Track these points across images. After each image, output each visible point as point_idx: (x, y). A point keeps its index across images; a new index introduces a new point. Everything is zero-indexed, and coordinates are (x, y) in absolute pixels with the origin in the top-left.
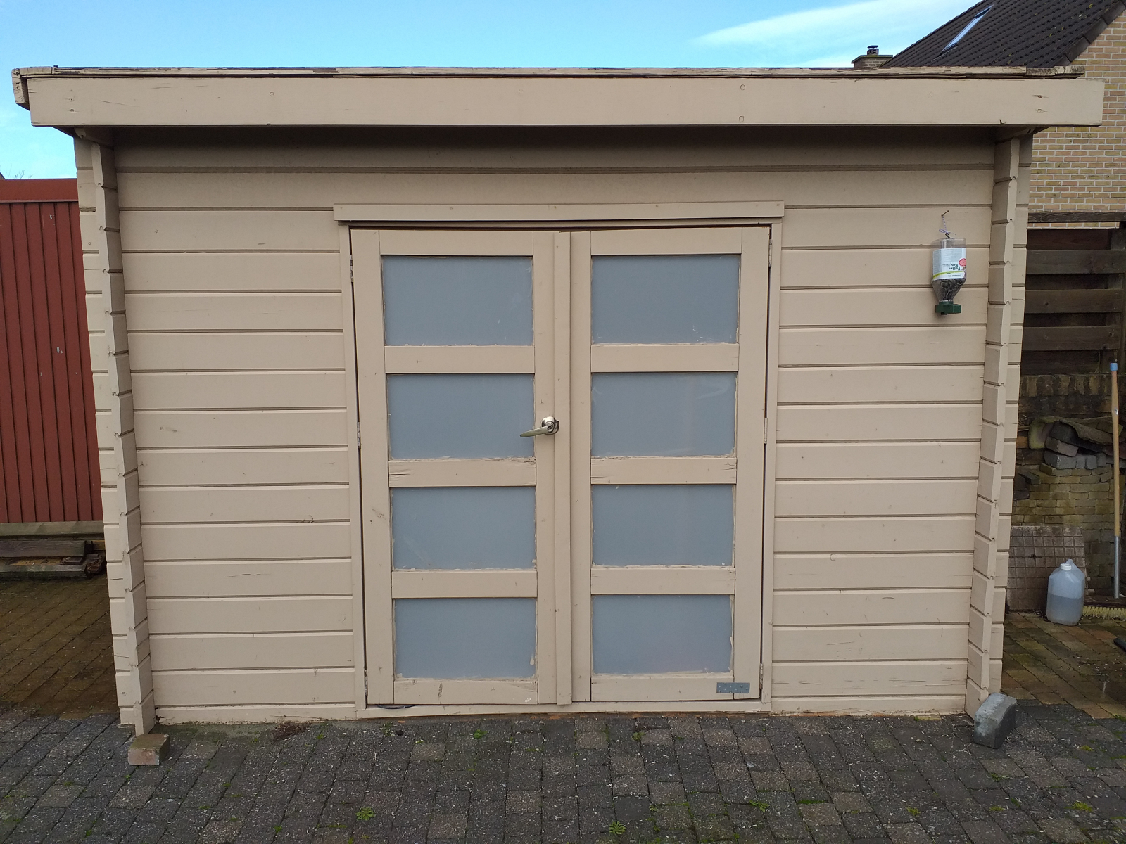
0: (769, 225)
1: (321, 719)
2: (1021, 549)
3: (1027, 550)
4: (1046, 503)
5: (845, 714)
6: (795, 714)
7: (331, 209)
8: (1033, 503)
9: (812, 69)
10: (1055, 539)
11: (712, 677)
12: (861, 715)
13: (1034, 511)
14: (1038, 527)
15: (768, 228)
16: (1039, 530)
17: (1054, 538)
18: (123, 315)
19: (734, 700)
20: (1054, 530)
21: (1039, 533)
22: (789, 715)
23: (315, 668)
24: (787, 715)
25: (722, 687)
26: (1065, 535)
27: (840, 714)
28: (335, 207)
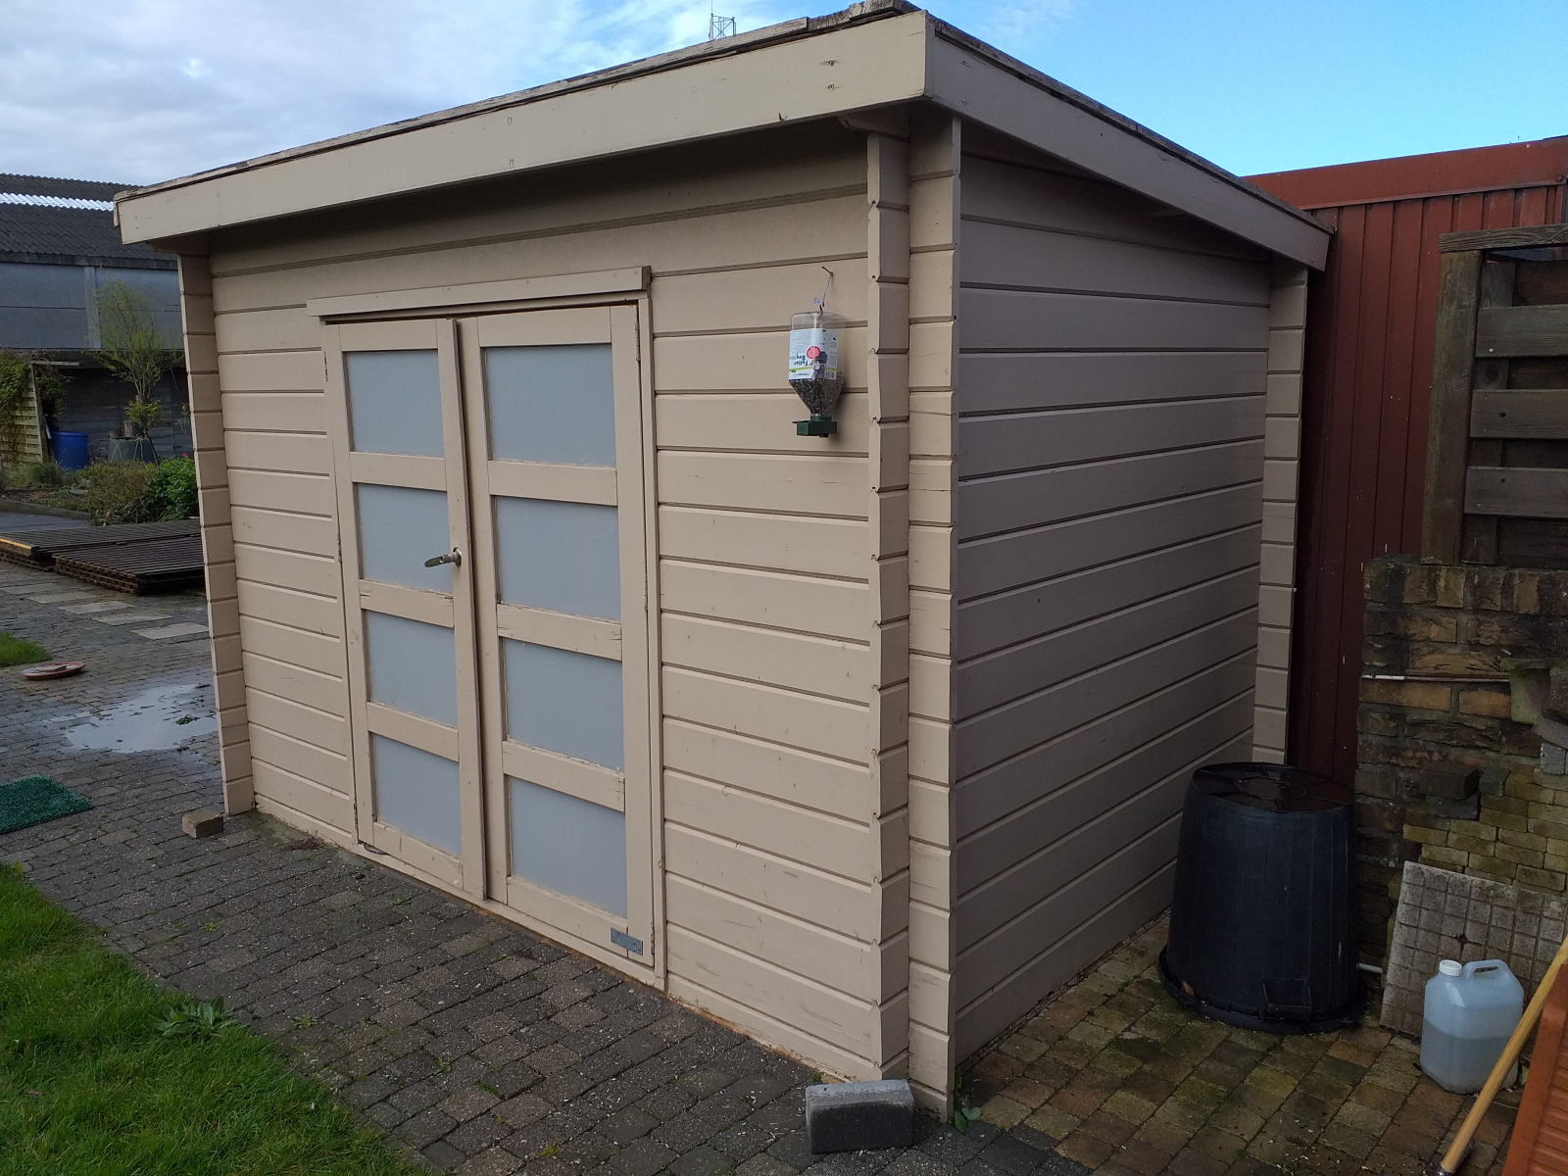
0: (635, 302)
1: (336, 844)
2: (1437, 917)
3: (1448, 920)
4: (1523, 838)
5: (747, 1034)
6: (692, 1008)
7: (304, 306)
8: (1487, 833)
9: (569, 80)
10: (1520, 916)
11: (607, 918)
12: (763, 1043)
13: (1491, 849)
14: (1489, 883)
15: (635, 306)
16: (1489, 888)
17: (1519, 914)
18: (219, 414)
19: (627, 958)
20: (1523, 898)
21: (1486, 896)
22: (687, 1006)
23: (333, 789)
24: (685, 1005)
25: (618, 937)
26: (1546, 914)
27: (740, 1030)
28: (308, 302)
